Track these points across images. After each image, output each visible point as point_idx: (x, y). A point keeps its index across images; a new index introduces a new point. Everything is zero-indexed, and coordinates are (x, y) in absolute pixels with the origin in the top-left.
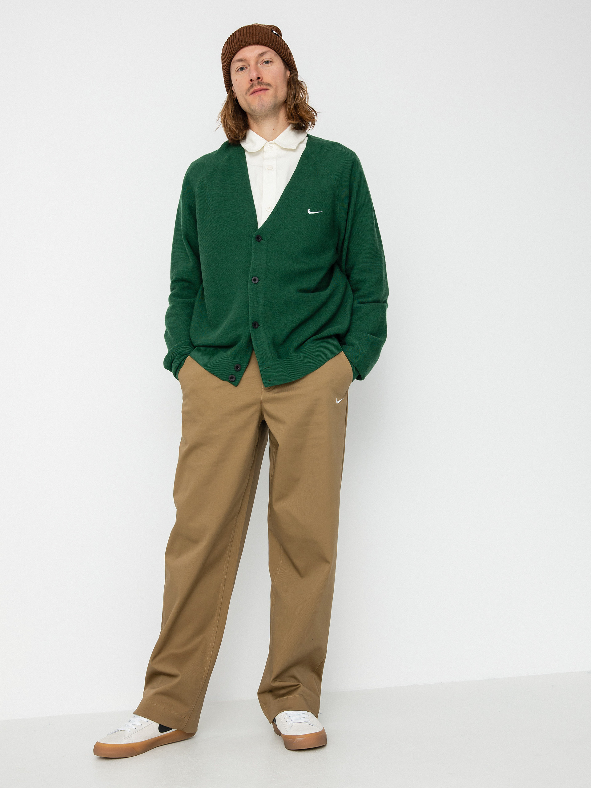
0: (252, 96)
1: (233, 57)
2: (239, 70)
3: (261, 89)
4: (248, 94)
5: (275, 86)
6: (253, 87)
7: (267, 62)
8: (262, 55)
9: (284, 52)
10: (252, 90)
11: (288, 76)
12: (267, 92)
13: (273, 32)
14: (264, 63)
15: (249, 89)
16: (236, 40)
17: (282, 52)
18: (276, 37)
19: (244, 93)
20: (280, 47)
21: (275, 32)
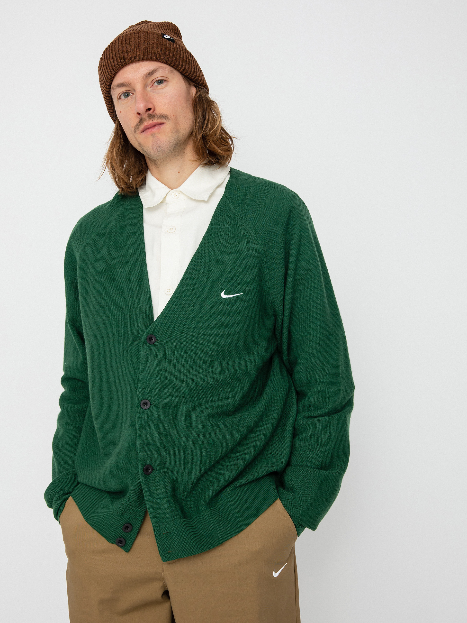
0: (143, 135)
1: (112, 81)
2: (122, 97)
3: (153, 125)
4: (138, 131)
5: (174, 116)
6: (142, 123)
7: (160, 82)
8: (150, 74)
9: (182, 64)
10: (142, 127)
11: (194, 94)
12: (162, 127)
13: (165, 36)
14: (156, 84)
15: (138, 126)
16: (112, 56)
17: (181, 64)
18: (170, 45)
19: (133, 130)
20: (176, 58)
21: (168, 36)
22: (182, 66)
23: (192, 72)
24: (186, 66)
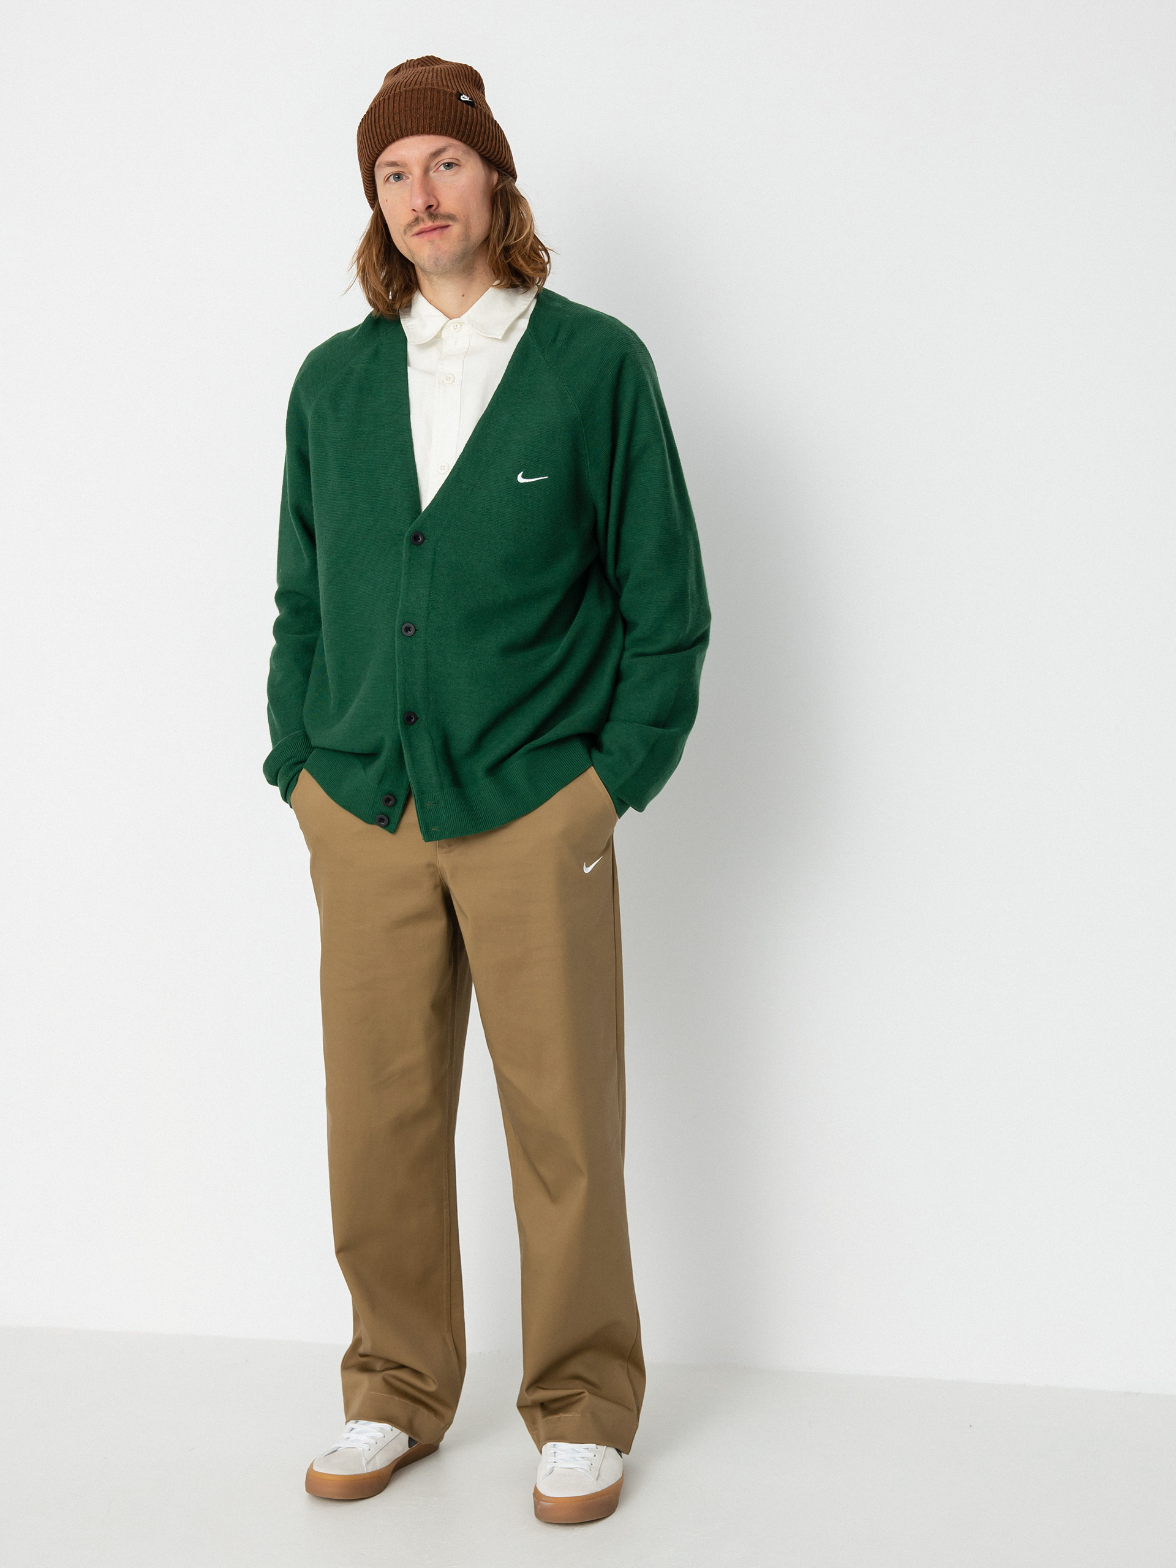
0: (416, 239)
1: (378, 155)
2: (392, 178)
3: (434, 228)
4: (409, 234)
5: (464, 216)
6: (418, 223)
7: (449, 165)
8: (437, 154)
9: (483, 141)
10: (416, 229)
11: (495, 182)
12: (446, 231)
13: (462, 98)
14: (442, 168)
15: (410, 225)
16: (384, 121)
17: (481, 140)
18: (467, 111)
19: (402, 230)
20: (475, 132)
21: (466, 97)
22: (483, 143)
23: (496, 153)
24: (487, 145)
